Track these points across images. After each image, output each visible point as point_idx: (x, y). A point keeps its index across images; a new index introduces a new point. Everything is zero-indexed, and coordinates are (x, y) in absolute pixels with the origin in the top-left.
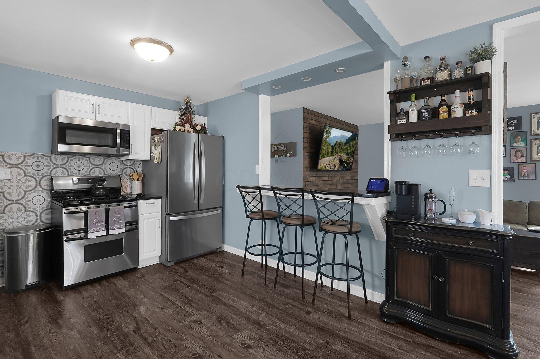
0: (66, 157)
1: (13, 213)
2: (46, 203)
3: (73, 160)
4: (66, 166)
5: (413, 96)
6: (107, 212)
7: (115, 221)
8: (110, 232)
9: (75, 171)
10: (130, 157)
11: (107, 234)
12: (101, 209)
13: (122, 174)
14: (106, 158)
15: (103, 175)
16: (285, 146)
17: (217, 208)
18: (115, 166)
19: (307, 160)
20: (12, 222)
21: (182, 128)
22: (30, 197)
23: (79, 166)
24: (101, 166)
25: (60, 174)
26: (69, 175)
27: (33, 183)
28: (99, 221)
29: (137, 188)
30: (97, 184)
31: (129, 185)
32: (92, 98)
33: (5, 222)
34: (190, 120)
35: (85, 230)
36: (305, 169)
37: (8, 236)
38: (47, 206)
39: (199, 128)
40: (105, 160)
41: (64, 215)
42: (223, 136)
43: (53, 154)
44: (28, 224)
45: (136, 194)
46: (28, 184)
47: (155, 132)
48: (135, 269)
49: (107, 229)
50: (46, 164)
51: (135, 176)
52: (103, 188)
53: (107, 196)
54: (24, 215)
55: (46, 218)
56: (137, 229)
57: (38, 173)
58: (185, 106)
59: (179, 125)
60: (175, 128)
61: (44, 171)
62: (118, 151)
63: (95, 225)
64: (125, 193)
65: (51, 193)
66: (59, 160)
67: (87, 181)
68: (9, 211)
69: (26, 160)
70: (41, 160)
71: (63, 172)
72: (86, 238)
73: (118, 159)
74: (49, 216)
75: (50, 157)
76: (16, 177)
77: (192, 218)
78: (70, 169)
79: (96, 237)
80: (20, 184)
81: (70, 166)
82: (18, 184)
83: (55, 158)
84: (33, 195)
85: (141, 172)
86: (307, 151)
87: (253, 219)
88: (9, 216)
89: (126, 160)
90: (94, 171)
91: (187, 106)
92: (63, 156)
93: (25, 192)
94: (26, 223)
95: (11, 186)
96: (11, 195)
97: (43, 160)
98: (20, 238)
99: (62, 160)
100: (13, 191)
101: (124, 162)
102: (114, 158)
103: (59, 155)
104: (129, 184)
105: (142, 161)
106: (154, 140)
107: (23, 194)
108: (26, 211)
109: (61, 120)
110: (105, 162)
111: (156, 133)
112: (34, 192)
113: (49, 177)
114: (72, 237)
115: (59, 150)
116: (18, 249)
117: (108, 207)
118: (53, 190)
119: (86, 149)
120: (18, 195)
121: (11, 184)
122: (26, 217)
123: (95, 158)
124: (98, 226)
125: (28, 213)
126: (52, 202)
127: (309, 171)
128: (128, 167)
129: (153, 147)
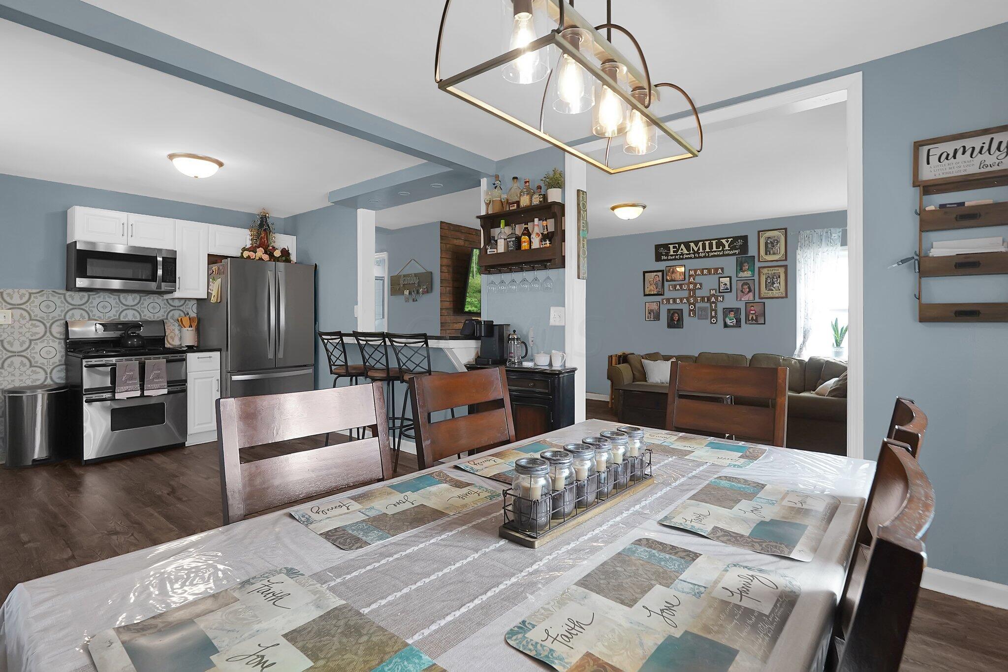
0: (86, 294)
1: (15, 368)
2: (58, 357)
3: (97, 299)
4: (86, 307)
5: (503, 222)
6: (142, 368)
7: (153, 379)
8: (146, 393)
9: (98, 314)
10: (177, 295)
11: (142, 395)
12: (133, 363)
13: (167, 319)
14: (143, 296)
15: (138, 319)
16: (417, 278)
17: (305, 366)
18: (156, 308)
19: (448, 298)
20: (13, 381)
21: (252, 254)
22: (38, 348)
23: (104, 307)
24: (135, 308)
25: (77, 317)
26: (90, 319)
27: (41, 329)
28: (131, 378)
29: (189, 337)
30: (129, 332)
31: (177, 334)
32: (122, 216)
33: (4, 380)
34: (266, 242)
35: (112, 389)
36: (443, 311)
37: (9, 397)
38: (60, 361)
39: (277, 254)
40: (142, 298)
41: (84, 369)
42: (316, 264)
43: (68, 289)
44: (34, 384)
45: (187, 346)
46: (35, 330)
47: (213, 259)
48: (182, 446)
49: (142, 390)
50: (58, 303)
51: (186, 321)
52: (138, 336)
53: (143, 346)
54: (29, 372)
55: (58, 377)
56: (185, 391)
57: (48, 316)
58: (259, 221)
59: (249, 250)
60: (242, 253)
61: (55, 314)
62: (159, 287)
63: (125, 383)
64: (170, 344)
65: (66, 343)
66: (77, 298)
67: (114, 327)
68: (10, 366)
69: (32, 299)
70: (51, 298)
71: (81, 315)
72: (113, 399)
73: (160, 297)
74: (63, 374)
75: (64, 295)
76: (19, 321)
77: (271, 378)
78: (92, 311)
79: (127, 398)
80: (24, 330)
81: (91, 307)
82: (20, 330)
83: (70, 296)
84: (40, 345)
85: (195, 315)
86: (447, 285)
87: (340, 375)
88: (9, 373)
89: (173, 299)
90: (126, 314)
91: (262, 222)
92: (82, 294)
93: (31, 341)
94: (32, 382)
95: (12, 333)
96: (11, 344)
97: (55, 299)
98: (24, 399)
99: (81, 299)
100: (14, 339)
101: (170, 302)
102: (154, 295)
103: (77, 291)
104: (177, 332)
105: (197, 299)
106: (212, 271)
107: (27, 344)
108: (31, 366)
109: (79, 247)
110: (141, 302)
111: (216, 261)
112: (43, 342)
113: (63, 322)
114: (94, 397)
115: (77, 286)
116: (23, 414)
117: (143, 360)
118: (68, 339)
119: (116, 284)
120: (21, 345)
121: (12, 330)
122: (31, 374)
123: (127, 296)
124: (128, 385)
125: (34, 369)
126: (67, 355)
127: (452, 314)
128: (176, 308)
129: (211, 280)
